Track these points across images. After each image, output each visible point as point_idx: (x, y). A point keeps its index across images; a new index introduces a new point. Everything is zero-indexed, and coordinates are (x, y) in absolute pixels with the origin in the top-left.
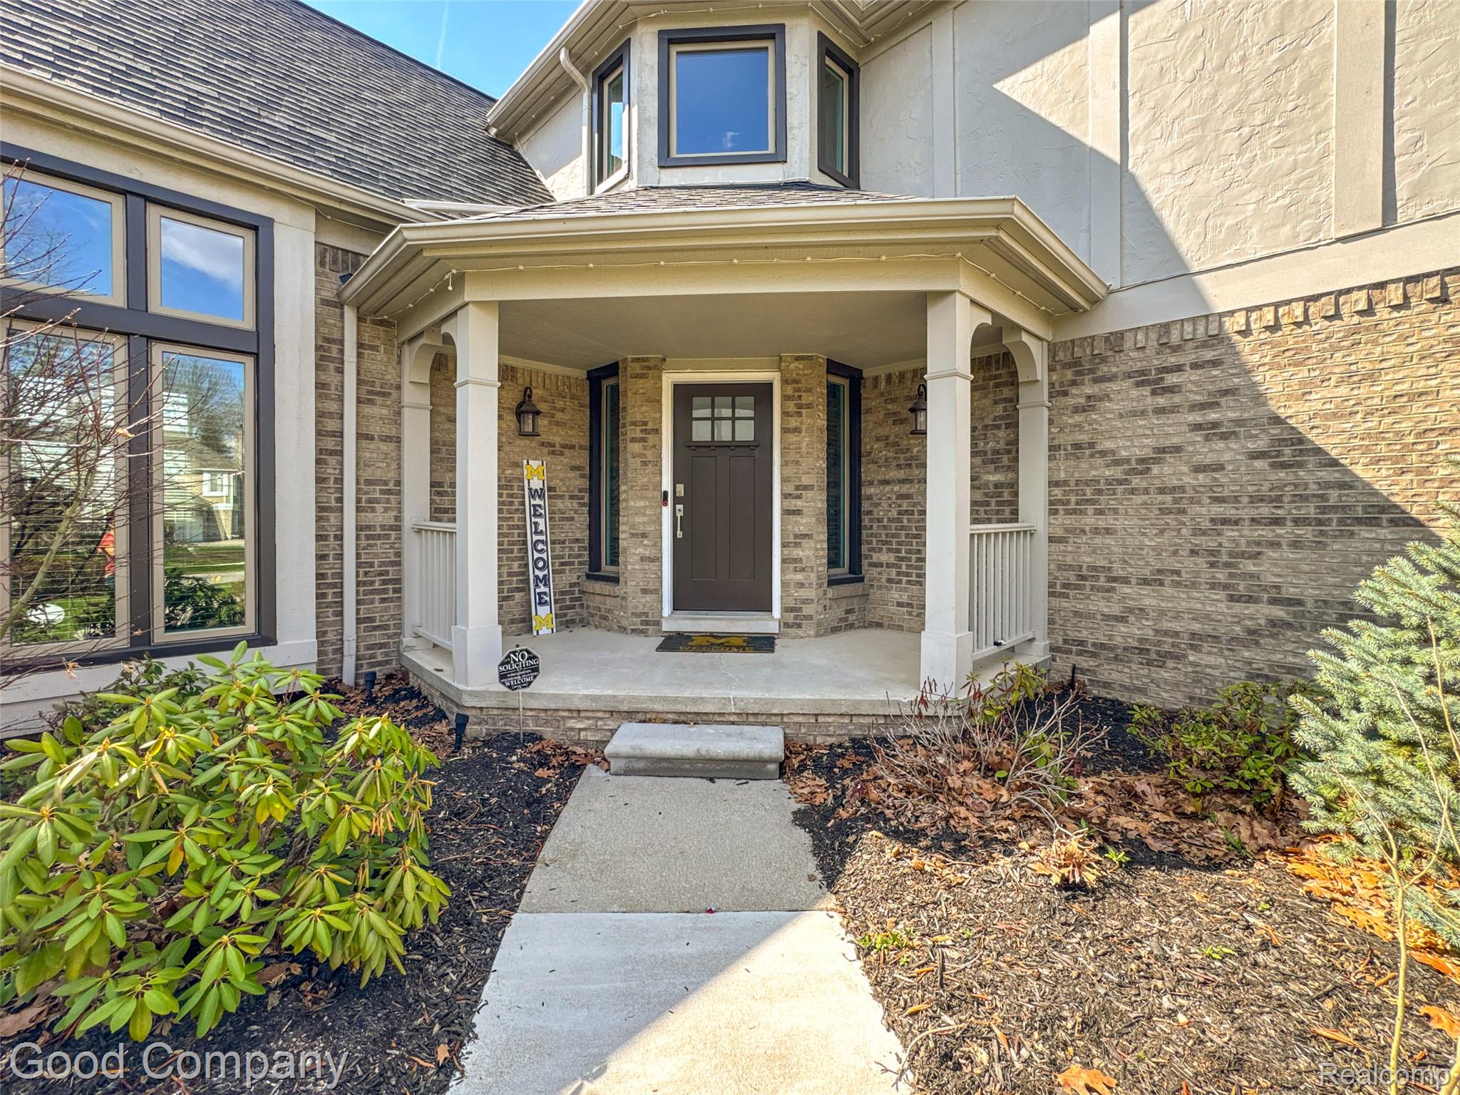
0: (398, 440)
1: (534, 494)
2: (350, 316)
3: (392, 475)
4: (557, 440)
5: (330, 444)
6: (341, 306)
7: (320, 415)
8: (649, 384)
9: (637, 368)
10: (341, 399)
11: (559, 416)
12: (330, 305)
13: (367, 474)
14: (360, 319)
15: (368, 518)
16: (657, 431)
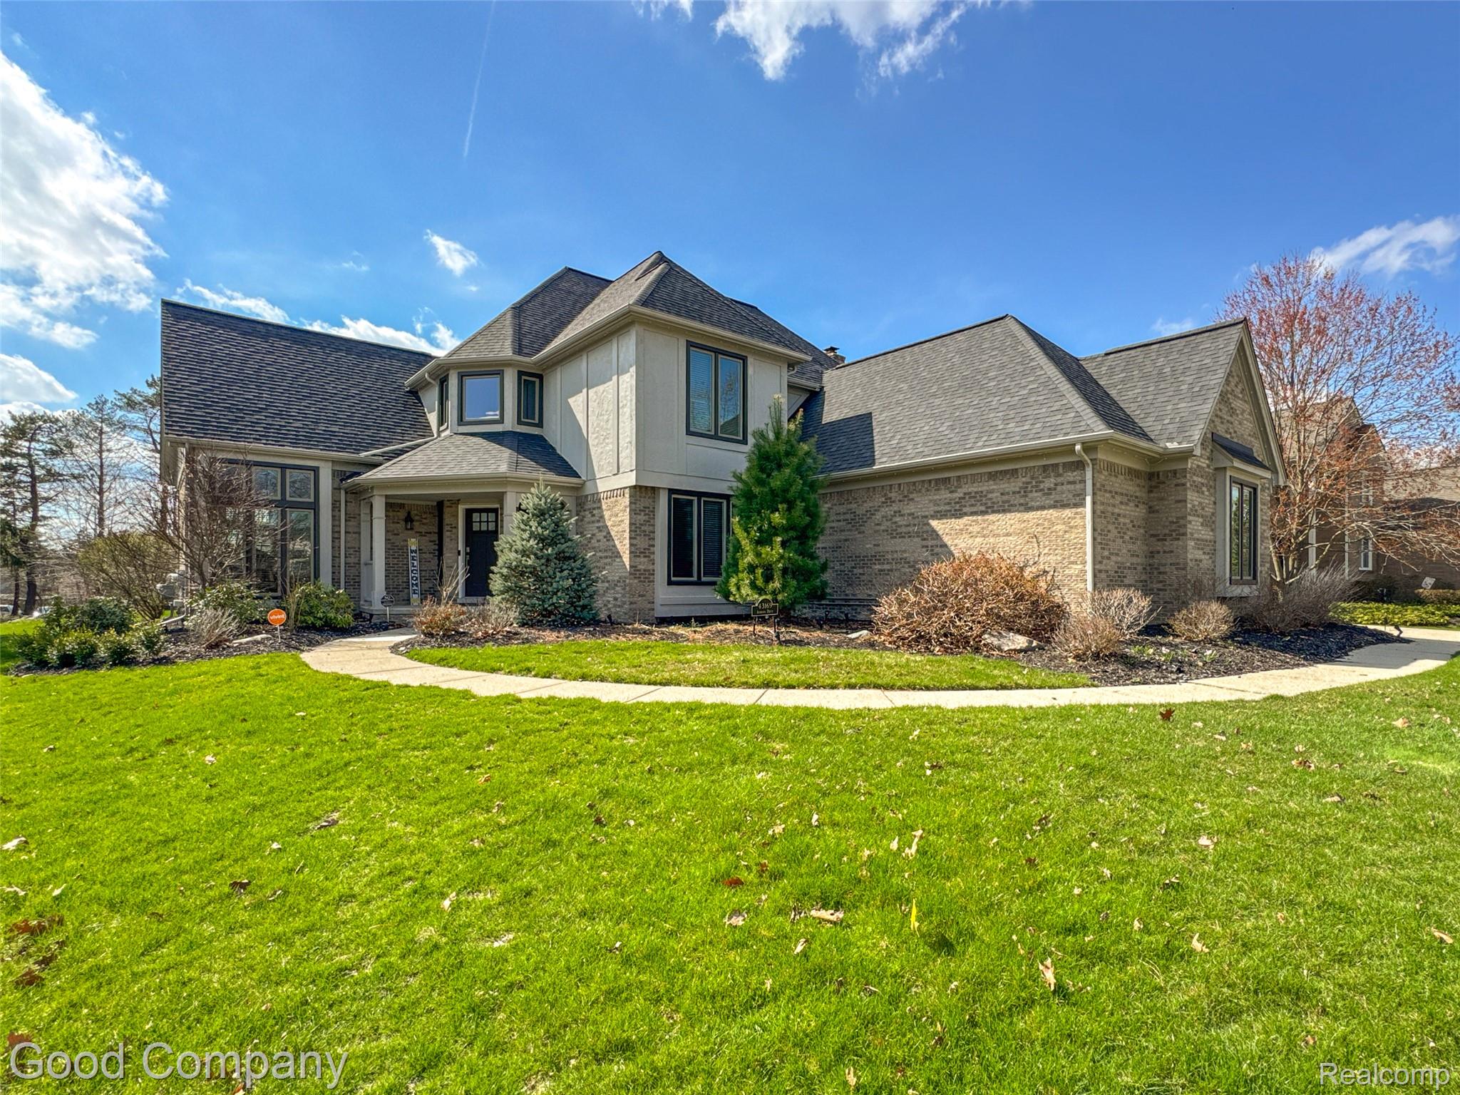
0: (359, 533)
1: (412, 551)
2: (343, 492)
3: (357, 546)
4: (423, 530)
5: (336, 535)
6: (340, 489)
7: (333, 526)
8: (453, 509)
9: (448, 504)
10: (340, 520)
11: (424, 521)
12: (336, 489)
13: (349, 545)
14: (346, 493)
15: (349, 560)
16: (456, 528)
